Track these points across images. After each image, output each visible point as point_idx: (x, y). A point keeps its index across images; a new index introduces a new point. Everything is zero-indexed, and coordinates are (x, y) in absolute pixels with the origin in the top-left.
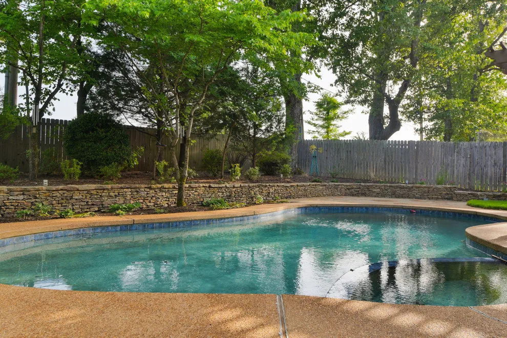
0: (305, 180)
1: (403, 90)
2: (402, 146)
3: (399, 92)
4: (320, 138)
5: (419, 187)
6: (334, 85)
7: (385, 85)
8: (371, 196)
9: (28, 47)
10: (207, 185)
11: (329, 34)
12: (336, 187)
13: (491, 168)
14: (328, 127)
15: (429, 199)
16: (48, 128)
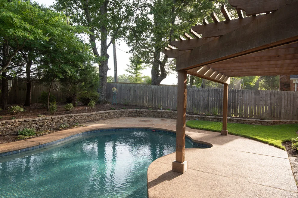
5: (167, 112)
6: (128, 52)
12: (123, 112)
13: (202, 102)
14: (136, 73)
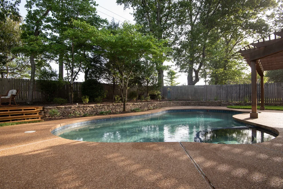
0: (166, 100)
1: (200, 67)
2: (201, 87)
3: (199, 68)
4: (169, 85)
5: (208, 102)
7: (193, 65)
8: (191, 106)
9: (67, 56)
10: (133, 103)
11: (173, 47)
12: (178, 103)
13: (235, 94)
14: (172, 81)
15: (212, 106)
16: (75, 85)
